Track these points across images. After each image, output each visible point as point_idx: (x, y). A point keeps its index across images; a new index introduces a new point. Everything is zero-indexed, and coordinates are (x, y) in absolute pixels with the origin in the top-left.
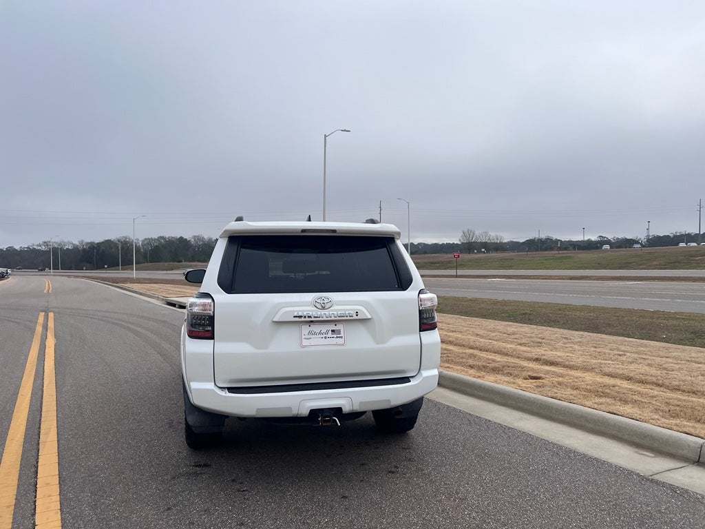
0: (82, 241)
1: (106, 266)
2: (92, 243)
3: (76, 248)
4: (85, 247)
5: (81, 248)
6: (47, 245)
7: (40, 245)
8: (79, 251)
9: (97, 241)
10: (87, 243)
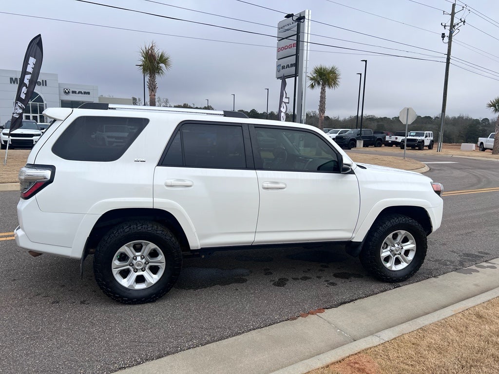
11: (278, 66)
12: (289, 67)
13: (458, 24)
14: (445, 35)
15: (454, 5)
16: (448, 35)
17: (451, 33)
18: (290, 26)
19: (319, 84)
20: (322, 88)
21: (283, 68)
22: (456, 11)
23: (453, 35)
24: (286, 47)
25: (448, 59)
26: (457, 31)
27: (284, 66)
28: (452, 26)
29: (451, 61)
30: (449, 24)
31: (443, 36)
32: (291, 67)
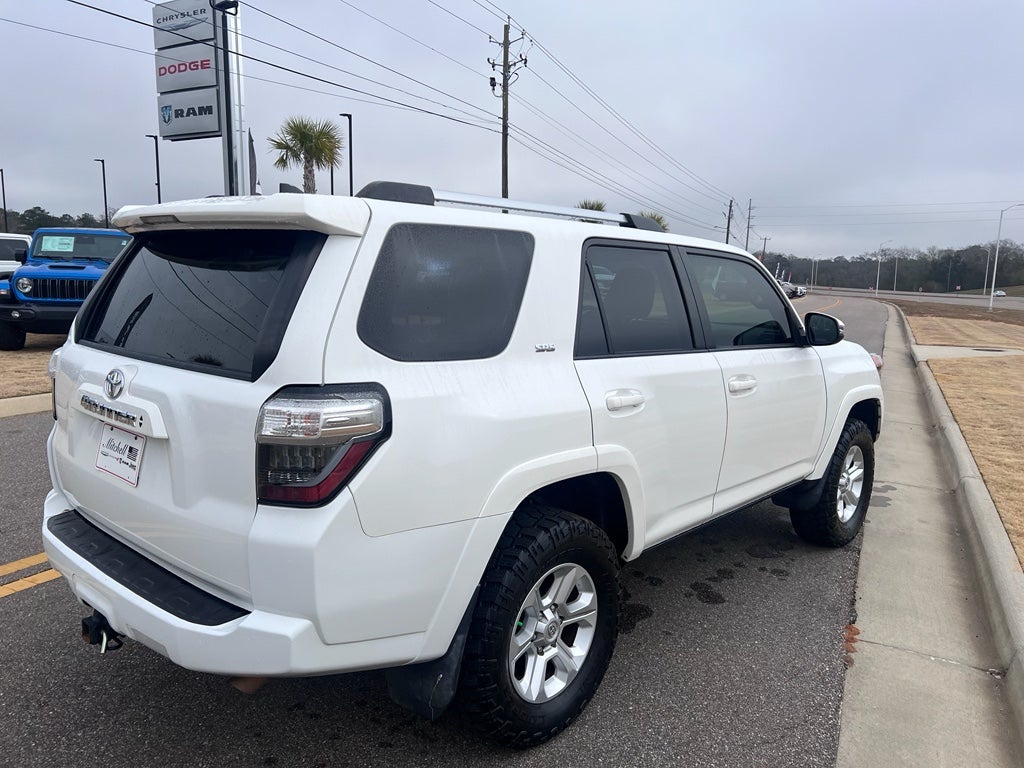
0: (934, 248)
1: (958, 288)
2: (949, 251)
3: (923, 259)
4: (936, 257)
5: (930, 260)
6: (885, 255)
7: (875, 255)
8: (927, 263)
9: (956, 249)
10: (941, 252)
11: (164, 109)
12: (195, 114)
13: (515, 64)
14: (496, 81)
15: (507, 28)
16: (502, 82)
17: (506, 79)
18: (187, 18)
19: (296, 156)
20: (306, 168)
21: (179, 113)
22: (511, 39)
23: (510, 82)
24: (182, 68)
25: (505, 127)
26: (514, 77)
27: (182, 111)
28: (507, 66)
29: (509, 131)
30: (500, 60)
31: (493, 82)
32: (200, 114)
